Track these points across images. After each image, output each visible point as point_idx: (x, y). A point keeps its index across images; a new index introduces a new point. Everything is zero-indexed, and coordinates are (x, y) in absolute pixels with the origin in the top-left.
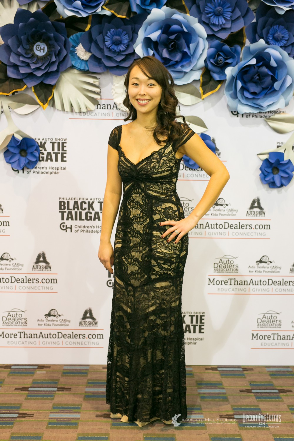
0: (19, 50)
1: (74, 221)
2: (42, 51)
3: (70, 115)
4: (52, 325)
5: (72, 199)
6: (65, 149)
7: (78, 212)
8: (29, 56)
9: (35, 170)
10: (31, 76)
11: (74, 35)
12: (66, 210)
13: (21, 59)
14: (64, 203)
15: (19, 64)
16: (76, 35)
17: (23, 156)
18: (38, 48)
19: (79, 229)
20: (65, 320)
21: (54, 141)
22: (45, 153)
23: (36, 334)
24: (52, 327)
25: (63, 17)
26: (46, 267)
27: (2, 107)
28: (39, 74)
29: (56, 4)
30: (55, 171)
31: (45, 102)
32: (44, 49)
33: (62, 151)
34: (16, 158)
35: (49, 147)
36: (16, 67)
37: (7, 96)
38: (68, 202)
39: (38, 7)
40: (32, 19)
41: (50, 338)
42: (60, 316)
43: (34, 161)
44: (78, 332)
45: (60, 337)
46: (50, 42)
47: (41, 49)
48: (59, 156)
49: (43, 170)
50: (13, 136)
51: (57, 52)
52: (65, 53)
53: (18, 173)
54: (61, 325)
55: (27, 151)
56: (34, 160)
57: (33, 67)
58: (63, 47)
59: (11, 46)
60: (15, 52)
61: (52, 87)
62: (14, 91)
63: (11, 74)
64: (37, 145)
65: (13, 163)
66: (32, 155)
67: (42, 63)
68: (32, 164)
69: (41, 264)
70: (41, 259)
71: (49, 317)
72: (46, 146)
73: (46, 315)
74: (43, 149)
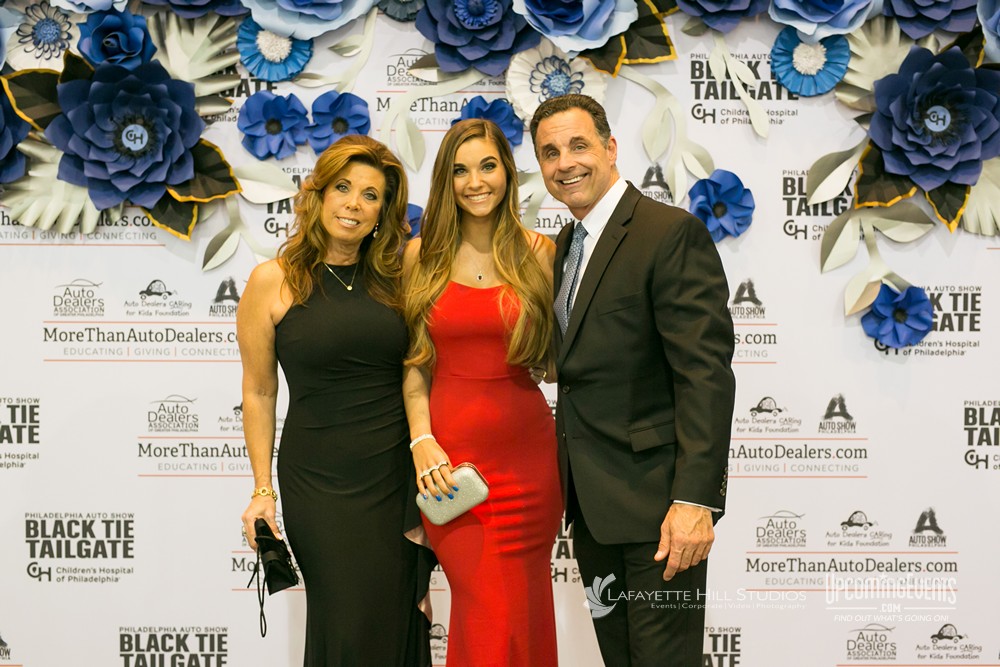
0: (909, 122)
1: (993, 447)
2: (941, 122)
3: (988, 242)
4: (945, 656)
5: (989, 403)
6: (977, 306)
8: (919, 132)
9: (919, 348)
10: (927, 169)
12: (977, 425)
13: (911, 138)
14: (974, 411)
15: (905, 146)
17: (900, 322)
18: (933, 117)
20: (971, 647)
21: (957, 291)
22: (940, 315)
24: (944, 661)
25: (985, 57)
26: (935, 539)
27: (861, 229)
28: (948, 166)
30: (958, 350)
31: (950, 217)
32: (944, 120)
33: (972, 310)
34: (888, 327)
35: (946, 303)
36: (898, 152)
37: (869, 207)
38: (982, 410)
39: (937, 43)
40: (937, 65)
42: (961, 637)
43: (923, 331)
46: (958, 106)
47: (938, 119)
48: (966, 320)
49: (933, 349)
50: (885, 288)
51: (977, 125)
52: (995, 125)
53: (887, 353)
54: (964, 657)
55: (907, 312)
56: (923, 328)
57: (933, 153)
58: (991, 114)
59: (894, 115)
60: (898, 125)
61: (964, 189)
62: (899, 198)
63: (891, 167)
64: (926, 300)
65: (884, 335)
66: (919, 318)
67: (944, 146)
68: (917, 337)
69: (927, 533)
70: (927, 522)
71: (939, 641)
72: (941, 301)
73: (933, 637)
74: (935, 307)
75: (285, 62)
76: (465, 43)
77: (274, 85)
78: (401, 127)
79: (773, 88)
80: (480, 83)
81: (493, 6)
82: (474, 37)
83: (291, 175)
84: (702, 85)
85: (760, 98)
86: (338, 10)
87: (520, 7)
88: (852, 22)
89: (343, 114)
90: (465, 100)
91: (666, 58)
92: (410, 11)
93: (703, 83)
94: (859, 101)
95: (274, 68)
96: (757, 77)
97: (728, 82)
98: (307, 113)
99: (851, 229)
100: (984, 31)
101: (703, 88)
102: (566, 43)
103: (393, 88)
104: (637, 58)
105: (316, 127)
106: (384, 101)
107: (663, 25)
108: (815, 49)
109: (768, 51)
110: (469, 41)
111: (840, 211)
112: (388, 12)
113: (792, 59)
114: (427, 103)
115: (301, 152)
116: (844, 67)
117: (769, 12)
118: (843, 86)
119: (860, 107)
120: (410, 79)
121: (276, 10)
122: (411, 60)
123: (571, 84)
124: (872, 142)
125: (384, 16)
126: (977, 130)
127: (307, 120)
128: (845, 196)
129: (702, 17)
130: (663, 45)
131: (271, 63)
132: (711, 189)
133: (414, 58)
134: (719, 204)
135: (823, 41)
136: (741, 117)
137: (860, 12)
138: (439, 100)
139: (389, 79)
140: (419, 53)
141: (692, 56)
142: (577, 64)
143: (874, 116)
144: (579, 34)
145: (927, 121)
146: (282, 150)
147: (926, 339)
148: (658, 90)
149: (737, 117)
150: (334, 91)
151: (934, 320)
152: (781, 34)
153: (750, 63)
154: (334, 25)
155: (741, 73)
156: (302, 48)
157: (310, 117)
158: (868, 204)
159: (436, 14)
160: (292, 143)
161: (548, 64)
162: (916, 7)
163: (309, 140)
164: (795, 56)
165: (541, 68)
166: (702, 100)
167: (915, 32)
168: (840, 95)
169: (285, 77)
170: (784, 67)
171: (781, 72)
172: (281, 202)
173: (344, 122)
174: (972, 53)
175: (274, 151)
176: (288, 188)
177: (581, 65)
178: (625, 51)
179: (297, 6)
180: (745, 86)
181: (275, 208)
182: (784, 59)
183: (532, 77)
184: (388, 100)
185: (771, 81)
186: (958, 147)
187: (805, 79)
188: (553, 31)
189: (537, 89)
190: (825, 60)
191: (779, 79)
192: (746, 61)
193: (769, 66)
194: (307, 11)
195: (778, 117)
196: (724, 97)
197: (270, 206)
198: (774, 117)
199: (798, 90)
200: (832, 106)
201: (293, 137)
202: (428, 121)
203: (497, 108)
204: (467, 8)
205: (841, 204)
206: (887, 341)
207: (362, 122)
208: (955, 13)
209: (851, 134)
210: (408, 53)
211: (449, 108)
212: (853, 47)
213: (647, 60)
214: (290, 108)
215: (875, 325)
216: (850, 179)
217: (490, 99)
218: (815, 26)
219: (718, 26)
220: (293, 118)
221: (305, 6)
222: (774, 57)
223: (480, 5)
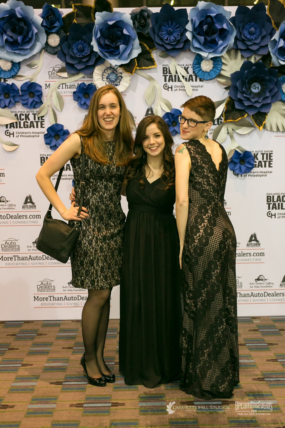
0: (244, 89)
1: (277, 210)
2: (257, 89)
3: (275, 134)
5: (276, 194)
6: (271, 158)
7: (280, 203)
8: (249, 93)
9: (250, 174)
10: (251, 107)
11: (282, 77)
12: (272, 202)
13: (245, 95)
14: (270, 197)
15: (243, 99)
16: (283, 77)
17: (242, 164)
18: (254, 87)
19: (281, 215)
20: (270, 283)
21: (264, 152)
22: (257, 161)
23: (249, 294)
24: (260, 288)
25: (273, 64)
26: (256, 244)
27: (228, 130)
28: (258, 105)
29: (272, 56)
30: (264, 174)
31: (260, 125)
32: (258, 88)
33: (269, 159)
34: (238, 166)
35: (260, 157)
36: (240, 101)
37: (230, 122)
38: (273, 197)
39: (255, 58)
40: (254, 67)
41: (259, 296)
42: (266, 280)
43: (251, 168)
44: (279, 292)
45: (266, 295)
46: (263, 83)
47: (256, 88)
48: (267, 163)
49: (255, 174)
50: (236, 151)
51: (270, 90)
52: (276, 90)
53: (238, 176)
54: (267, 287)
55: (245, 161)
56: (251, 166)
57: (253, 101)
58: (275, 86)
59: (238, 87)
60: (240, 91)
61: (265, 114)
62: (240, 118)
63: (237, 106)
64: (252, 156)
65: (236, 170)
66: (249, 163)
67: (258, 98)
68: (249, 170)
69: (253, 242)
70: (253, 238)
71: (258, 281)
72: (258, 156)
73: (256, 280)
74: (256, 159)
75: (10, 71)
76: (77, 62)
77: (6, 80)
78: (54, 95)
79: (194, 77)
80: (84, 77)
81: (87, 48)
82: (80, 60)
83: (14, 114)
84: (167, 77)
85: (189, 81)
86: (29, 51)
87: (96, 49)
88: (222, 51)
89: (33, 90)
90: (78, 84)
91: (153, 67)
92: (56, 50)
93: (167, 75)
94: (226, 82)
95: (6, 73)
96: (188, 73)
97: (177, 75)
98: (19, 90)
99: (224, 130)
100: (271, 54)
101: (168, 78)
102: (114, 62)
103: (51, 80)
104: (142, 67)
105: (22, 95)
106: (48, 85)
107: (151, 54)
108: (209, 62)
109: (192, 63)
110: (78, 61)
111: (220, 123)
112: (48, 51)
113: (201, 66)
114: (64, 86)
115: (18, 105)
116: (220, 69)
117: (191, 49)
118: (220, 76)
119: (226, 84)
120: (58, 77)
121: (5, 51)
122: (57, 69)
123: (118, 77)
124: (230, 97)
125: (46, 52)
126: (270, 92)
127: (19, 93)
128: (222, 118)
129: (166, 51)
130: (152, 62)
131: (5, 71)
132: (170, 116)
133: (58, 68)
134: (174, 122)
135: (212, 59)
136: (182, 88)
137: (224, 48)
138: (68, 84)
139: (49, 77)
140: (60, 66)
141: (163, 65)
142: (119, 70)
143: (231, 87)
144: (120, 58)
145: (252, 89)
146: (10, 105)
147: (252, 171)
148: (151, 79)
149: (180, 88)
150: (29, 82)
151: (255, 163)
152: (196, 56)
153: (185, 68)
154: (27, 57)
155: (182, 72)
156: (16, 66)
157: (20, 91)
158: (228, 121)
159: (66, 52)
160: (13, 102)
161: (109, 70)
162: (247, 45)
163: (20, 101)
164: (201, 65)
165: (106, 71)
166: (167, 82)
167: (246, 55)
168: (219, 79)
169: (10, 77)
170: (198, 69)
171: (196, 71)
172: (11, 124)
173: (33, 93)
174: (268, 62)
175: (7, 105)
176: (13, 119)
177: (120, 70)
178: (136, 64)
179: (13, 50)
180: (183, 77)
181: (9, 126)
182: (197, 66)
183: (103, 75)
184: (49, 84)
185: (193, 75)
186: (262, 98)
187: (206, 73)
188: (109, 58)
189: (105, 79)
190: (213, 66)
191: (196, 74)
192: (183, 67)
193: (192, 68)
194: (17, 52)
195: (196, 88)
196: (175, 81)
197: (7, 126)
198: (194, 88)
199: (203, 78)
200: (216, 83)
201: (14, 99)
202: (65, 92)
203: (90, 87)
204: (78, 49)
205: (220, 120)
206: (237, 172)
207: (40, 93)
208: (261, 47)
209: (223, 94)
210: (56, 66)
211: (72, 87)
212: (223, 61)
213: (146, 68)
214: (12, 88)
215: (233, 166)
216: (223, 111)
217: (87, 83)
218: (208, 53)
219: (172, 54)
220: (14, 92)
221: (16, 50)
222: (194, 65)
223: (82, 48)
